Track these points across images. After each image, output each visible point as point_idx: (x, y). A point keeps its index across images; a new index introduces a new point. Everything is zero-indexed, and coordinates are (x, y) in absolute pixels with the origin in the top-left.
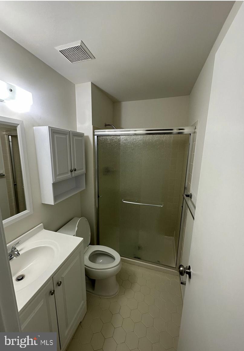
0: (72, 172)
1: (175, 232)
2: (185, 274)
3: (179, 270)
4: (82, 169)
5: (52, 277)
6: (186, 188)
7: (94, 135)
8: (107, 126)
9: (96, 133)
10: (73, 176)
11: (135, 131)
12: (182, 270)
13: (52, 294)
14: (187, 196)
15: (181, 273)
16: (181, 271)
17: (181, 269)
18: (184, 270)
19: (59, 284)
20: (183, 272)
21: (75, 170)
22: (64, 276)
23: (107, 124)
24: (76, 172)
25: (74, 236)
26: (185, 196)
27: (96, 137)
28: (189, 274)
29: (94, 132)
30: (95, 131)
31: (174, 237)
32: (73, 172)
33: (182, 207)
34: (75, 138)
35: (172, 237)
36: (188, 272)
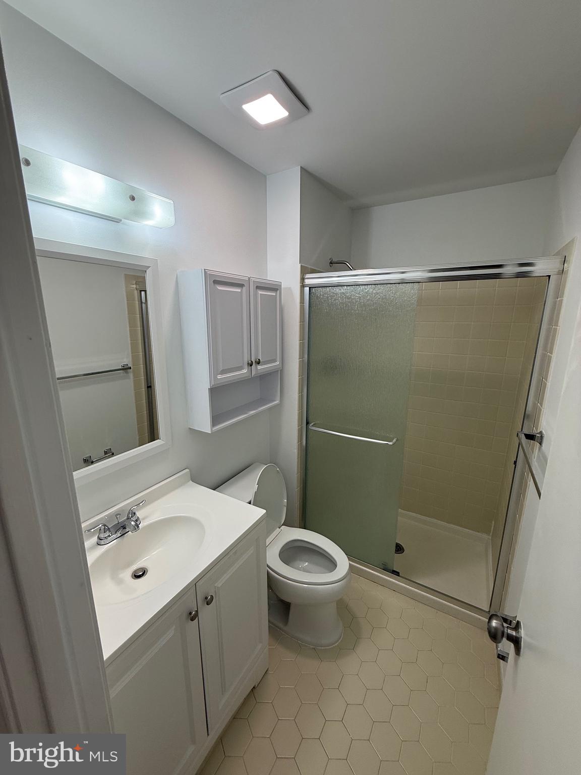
0: (251, 365)
1: (493, 522)
2: (504, 639)
3: (486, 626)
4: (274, 361)
5: (194, 584)
6: (528, 416)
7: (303, 286)
8: (335, 265)
9: (307, 282)
10: (253, 375)
11: (403, 273)
12: (496, 629)
13: (192, 619)
14: (530, 437)
15: (495, 636)
16: (493, 630)
17: (494, 623)
18: (502, 629)
19: (208, 601)
20: (499, 634)
21: (258, 363)
22: (219, 586)
23: (335, 260)
24: (259, 367)
25: (250, 503)
26: (523, 436)
27: (307, 289)
28: (516, 641)
29: (303, 279)
30: (308, 276)
31: (491, 534)
32: (253, 366)
33: (515, 463)
34: (260, 292)
35: (485, 536)
36: (513, 635)
